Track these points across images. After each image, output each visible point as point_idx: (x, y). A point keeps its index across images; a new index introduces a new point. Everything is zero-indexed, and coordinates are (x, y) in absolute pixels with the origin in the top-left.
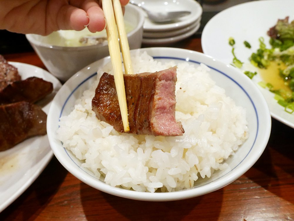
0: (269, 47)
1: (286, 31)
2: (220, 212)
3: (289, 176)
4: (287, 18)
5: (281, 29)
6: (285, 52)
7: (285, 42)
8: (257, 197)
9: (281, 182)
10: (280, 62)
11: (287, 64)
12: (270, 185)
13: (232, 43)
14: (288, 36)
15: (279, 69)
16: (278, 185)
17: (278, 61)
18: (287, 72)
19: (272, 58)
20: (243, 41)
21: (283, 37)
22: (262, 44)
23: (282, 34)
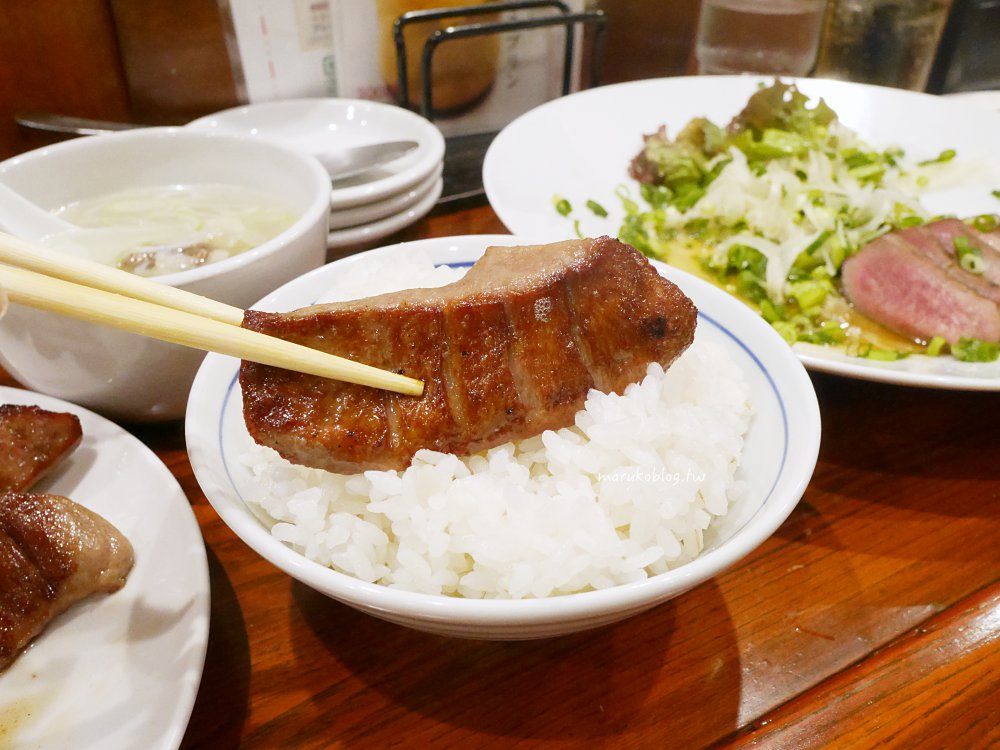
0: (644, 207)
1: (677, 162)
2: (734, 630)
3: (837, 499)
4: (663, 128)
5: (662, 159)
6: (693, 214)
7: (680, 190)
8: (795, 568)
9: (828, 518)
10: (690, 239)
11: (708, 241)
12: (809, 532)
13: (563, 206)
14: (683, 173)
15: (696, 258)
16: (825, 526)
17: (682, 238)
18: (720, 259)
19: (669, 234)
20: (584, 201)
21: (671, 178)
22: (628, 204)
23: (668, 169)
